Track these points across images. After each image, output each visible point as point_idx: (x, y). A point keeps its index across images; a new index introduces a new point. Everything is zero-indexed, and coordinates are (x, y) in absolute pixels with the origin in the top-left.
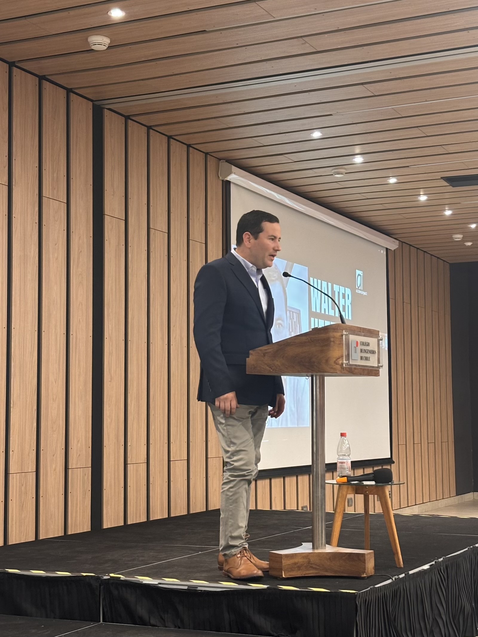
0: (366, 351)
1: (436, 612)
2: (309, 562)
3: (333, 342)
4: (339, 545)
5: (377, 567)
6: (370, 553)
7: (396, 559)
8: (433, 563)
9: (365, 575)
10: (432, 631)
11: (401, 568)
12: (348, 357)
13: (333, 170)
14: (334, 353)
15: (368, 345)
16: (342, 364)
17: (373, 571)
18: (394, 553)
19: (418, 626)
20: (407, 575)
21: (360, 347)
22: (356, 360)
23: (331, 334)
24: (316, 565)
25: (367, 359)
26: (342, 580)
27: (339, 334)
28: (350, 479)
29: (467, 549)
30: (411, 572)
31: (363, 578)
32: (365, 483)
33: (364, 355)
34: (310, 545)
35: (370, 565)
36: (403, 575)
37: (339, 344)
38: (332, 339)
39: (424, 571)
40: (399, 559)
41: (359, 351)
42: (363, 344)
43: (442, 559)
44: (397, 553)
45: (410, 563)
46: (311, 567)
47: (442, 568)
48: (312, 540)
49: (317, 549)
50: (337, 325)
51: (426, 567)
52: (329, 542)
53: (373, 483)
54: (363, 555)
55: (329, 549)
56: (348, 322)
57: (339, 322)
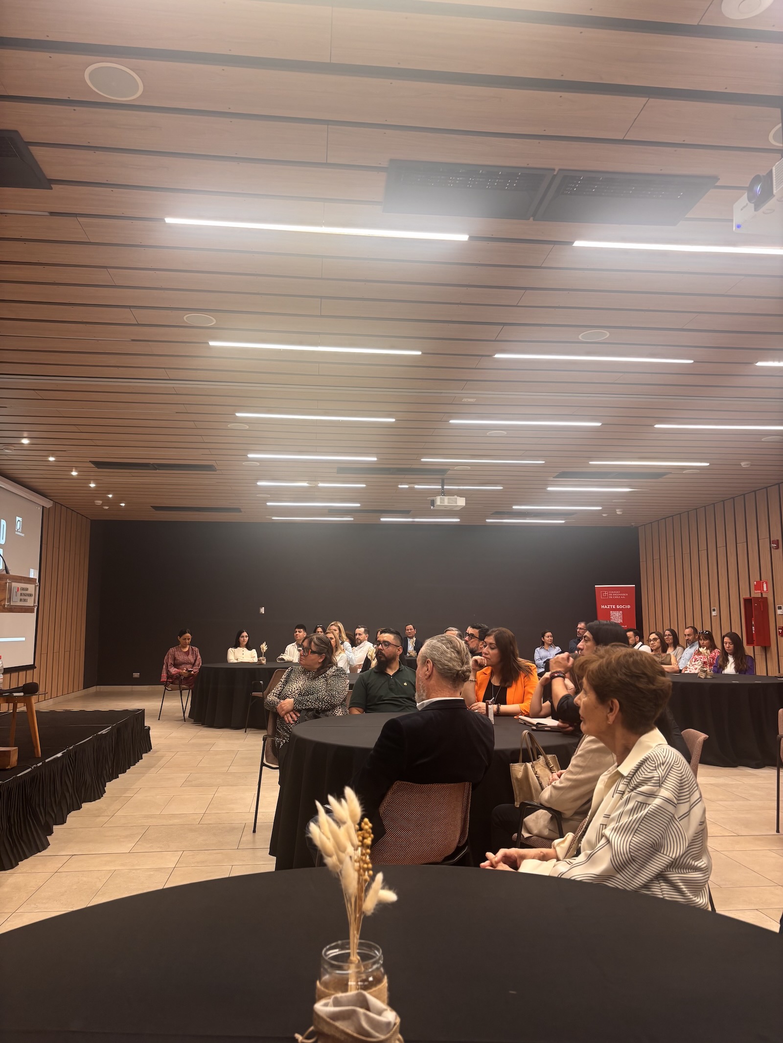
0: (25, 595)
1: (65, 787)
5: (19, 760)
6: (15, 750)
7: (36, 752)
8: (65, 751)
9: (9, 767)
10: (60, 803)
11: (39, 758)
12: (9, 600)
15: (27, 590)
16: (4, 605)
17: (16, 763)
19: (49, 801)
20: (44, 763)
21: (20, 592)
22: (16, 602)
25: (25, 600)
27: (4, 582)
28: (2, 692)
29: (91, 737)
30: (47, 761)
31: (8, 769)
32: (15, 694)
33: (23, 597)
35: (14, 758)
36: (41, 764)
37: (3, 590)
39: (58, 758)
40: (38, 750)
41: (19, 594)
42: (23, 589)
43: (72, 747)
44: (37, 747)
45: (47, 753)
47: (72, 754)
50: (4, 575)
51: (59, 755)
53: (22, 694)
54: (9, 751)
56: (11, 573)
57: (4, 572)
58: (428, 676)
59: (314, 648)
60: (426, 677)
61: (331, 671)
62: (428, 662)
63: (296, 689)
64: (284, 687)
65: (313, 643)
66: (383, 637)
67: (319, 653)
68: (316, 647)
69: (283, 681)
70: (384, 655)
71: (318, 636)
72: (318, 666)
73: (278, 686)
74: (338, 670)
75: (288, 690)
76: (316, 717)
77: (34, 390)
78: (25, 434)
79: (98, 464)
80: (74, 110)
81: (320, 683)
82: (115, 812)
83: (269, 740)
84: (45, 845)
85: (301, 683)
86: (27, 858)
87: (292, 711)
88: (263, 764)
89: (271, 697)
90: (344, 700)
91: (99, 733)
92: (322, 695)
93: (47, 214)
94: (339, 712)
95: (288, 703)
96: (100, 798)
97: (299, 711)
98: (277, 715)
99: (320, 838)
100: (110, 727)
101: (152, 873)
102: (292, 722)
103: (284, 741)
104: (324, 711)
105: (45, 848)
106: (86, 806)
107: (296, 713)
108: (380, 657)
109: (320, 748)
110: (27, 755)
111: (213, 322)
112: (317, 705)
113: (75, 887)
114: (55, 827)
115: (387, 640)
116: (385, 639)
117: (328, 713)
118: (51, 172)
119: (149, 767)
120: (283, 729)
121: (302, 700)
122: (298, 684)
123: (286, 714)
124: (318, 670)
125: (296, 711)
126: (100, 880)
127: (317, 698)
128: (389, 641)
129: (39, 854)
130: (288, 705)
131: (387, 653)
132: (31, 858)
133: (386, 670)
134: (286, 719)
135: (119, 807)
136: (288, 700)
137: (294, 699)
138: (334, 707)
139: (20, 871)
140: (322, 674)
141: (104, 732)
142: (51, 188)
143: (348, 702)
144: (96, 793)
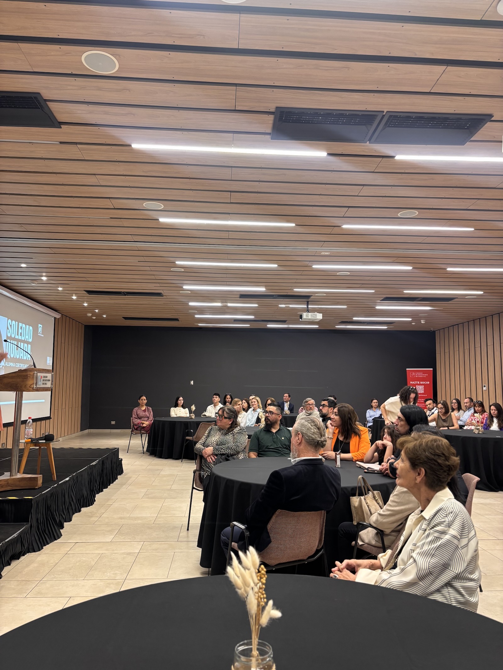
0: (46, 380)
1: (71, 499)
2: (8, 483)
3: (29, 377)
4: (24, 473)
5: (43, 483)
6: (41, 476)
7: (53, 477)
8: (71, 476)
9: (37, 487)
10: (68, 508)
11: (55, 481)
12: (36, 384)
13: (31, 281)
14: (30, 382)
15: (47, 377)
16: (33, 387)
17: (41, 484)
18: (52, 474)
19: (61, 508)
20: (58, 485)
22: (40, 385)
23: (29, 373)
24: (11, 484)
25: (46, 384)
26: (25, 491)
27: (33, 373)
28: (32, 440)
29: (87, 467)
30: (60, 483)
31: (36, 489)
32: (40, 441)
33: (44, 382)
34: (8, 473)
35: (40, 482)
36: (56, 485)
37: (32, 378)
38: (29, 376)
39: (67, 481)
40: (54, 476)
41: (42, 380)
42: (44, 377)
43: (75, 474)
44: (54, 474)
45: (60, 478)
46: (9, 486)
47: (75, 478)
48: (10, 470)
49: (13, 476)
50: (33, 368)
51: (67, 479)
52: (18, 472)
53: (44, 441)
54: (37, 478)
55: (19, 476)
56: (37, 367)
57: (33, 367)
58: (299, 443)
59: (226, 415)
60: (298, 444)
61: (236, 430)
62: (299, 434)
63: (214, 441)
64: (206, 439)
65: (225, 412)
66: (269, 408)
67: (229, 418)
68: (227, 414)
69: (206, 435)
70: (269, 420)
71: (228, 407)
72: (228, 426)
73: (203, 438)
74: (241, 429)
75: (209, 441)
76: (227, 460)
77: (49, 248)
78: (44, 274)
79: (89, 292)
80: (75, 80)
81: (229, 437)
82: (101, 514)
83: (197, 473)
84: (59, 536)
85: (218, 437)
86: (48, 544)
87: (212, 455)
88: (193, 488)
89: (198, 446)
90: (245, 448)
91: (91, 464)
92: (231, 445)
93: (58, 143)
94: (241, 456)
95: (209, 450)
96: (92, 505)
97: (216, 455)
98: (202, 457)
99: (234, 577)
100: (98, 460)
101: (125, 556)
102: (212, 462)
103: (207, 474)
104: (232, 455)
105: (59, 538)
106: (83, 510)
107: (214, 456)
108: (267, 421)
109: (230, 483)
110: (48, 480)
111: (162, 206)
112: (228, 451)
113: (78, 564)
114: (65, 524)
115: (272, 410)
116: (271, 410)
117: (234, 457)
118: (61, 118)
119: (122, 484)
120: (206, 466)
121: (218, 448)
122: (216, 438)
123: (208, 457)
124: (229, 429)
125: (215, 455)
126: (93, 559)
127: (228, 447)
128: (273, 411)
129: (56, 541)
130: (209, 451)
131: (271, 419)
132: (51, 544)
133: (271, 429)
134: (208, 460)
135: (104, 511)
136: (209, 448)
137: (213, 447)
138: (238, 453)
139: (44, 553)
140: (231, 432)
141: (94, 463)
142: (61, 128)
143: (247, 449)
144: (89, 502)
